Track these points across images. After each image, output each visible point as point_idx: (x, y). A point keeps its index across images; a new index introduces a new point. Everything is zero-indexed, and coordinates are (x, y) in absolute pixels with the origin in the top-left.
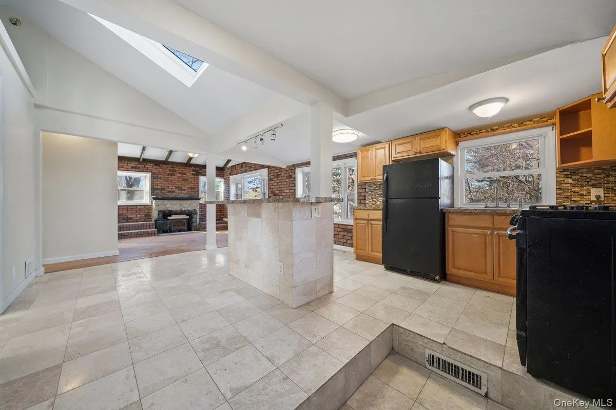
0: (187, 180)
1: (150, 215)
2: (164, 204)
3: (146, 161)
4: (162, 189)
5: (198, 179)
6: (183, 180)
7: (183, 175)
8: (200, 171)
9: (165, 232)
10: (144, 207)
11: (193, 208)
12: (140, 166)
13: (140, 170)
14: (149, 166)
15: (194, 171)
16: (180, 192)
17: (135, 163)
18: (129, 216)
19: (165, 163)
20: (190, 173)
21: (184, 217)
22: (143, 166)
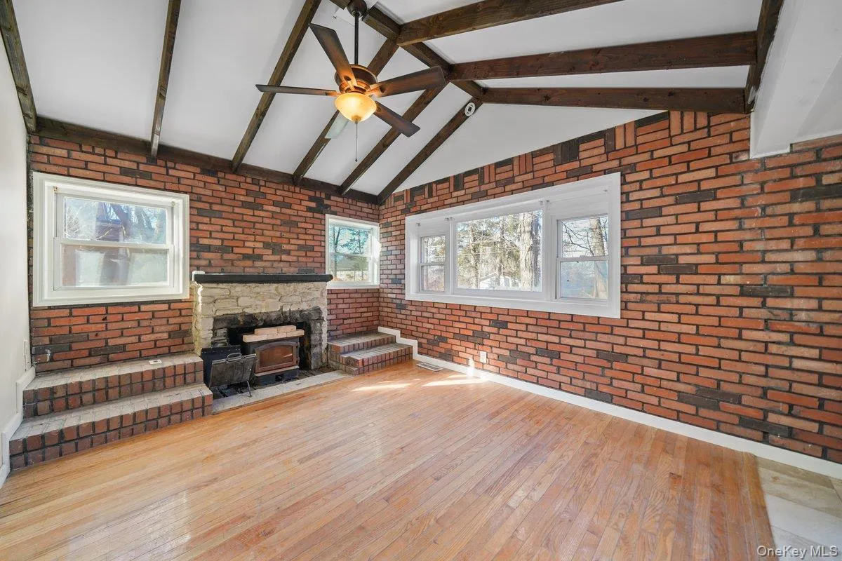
0: (296, 224)
1: (187, 333)
2: (230, 297)
3: (169, 154)
4: (224, 249)
5: (322, 222)
6: (284, 223)
7: (284, 210)
8: (326, 202)
9: (239, 387)
10: (165, 307)
11: (314, 304)
12: (151, 168)
13: (152, 183)
14: (185, 172)
15: (311, 199)
16: (277, 258)
17: (133, 157)
18: (111, 342)
19: (235, 167)
20: (302, 203)
21: (291, 331)
22: (163, 171)
